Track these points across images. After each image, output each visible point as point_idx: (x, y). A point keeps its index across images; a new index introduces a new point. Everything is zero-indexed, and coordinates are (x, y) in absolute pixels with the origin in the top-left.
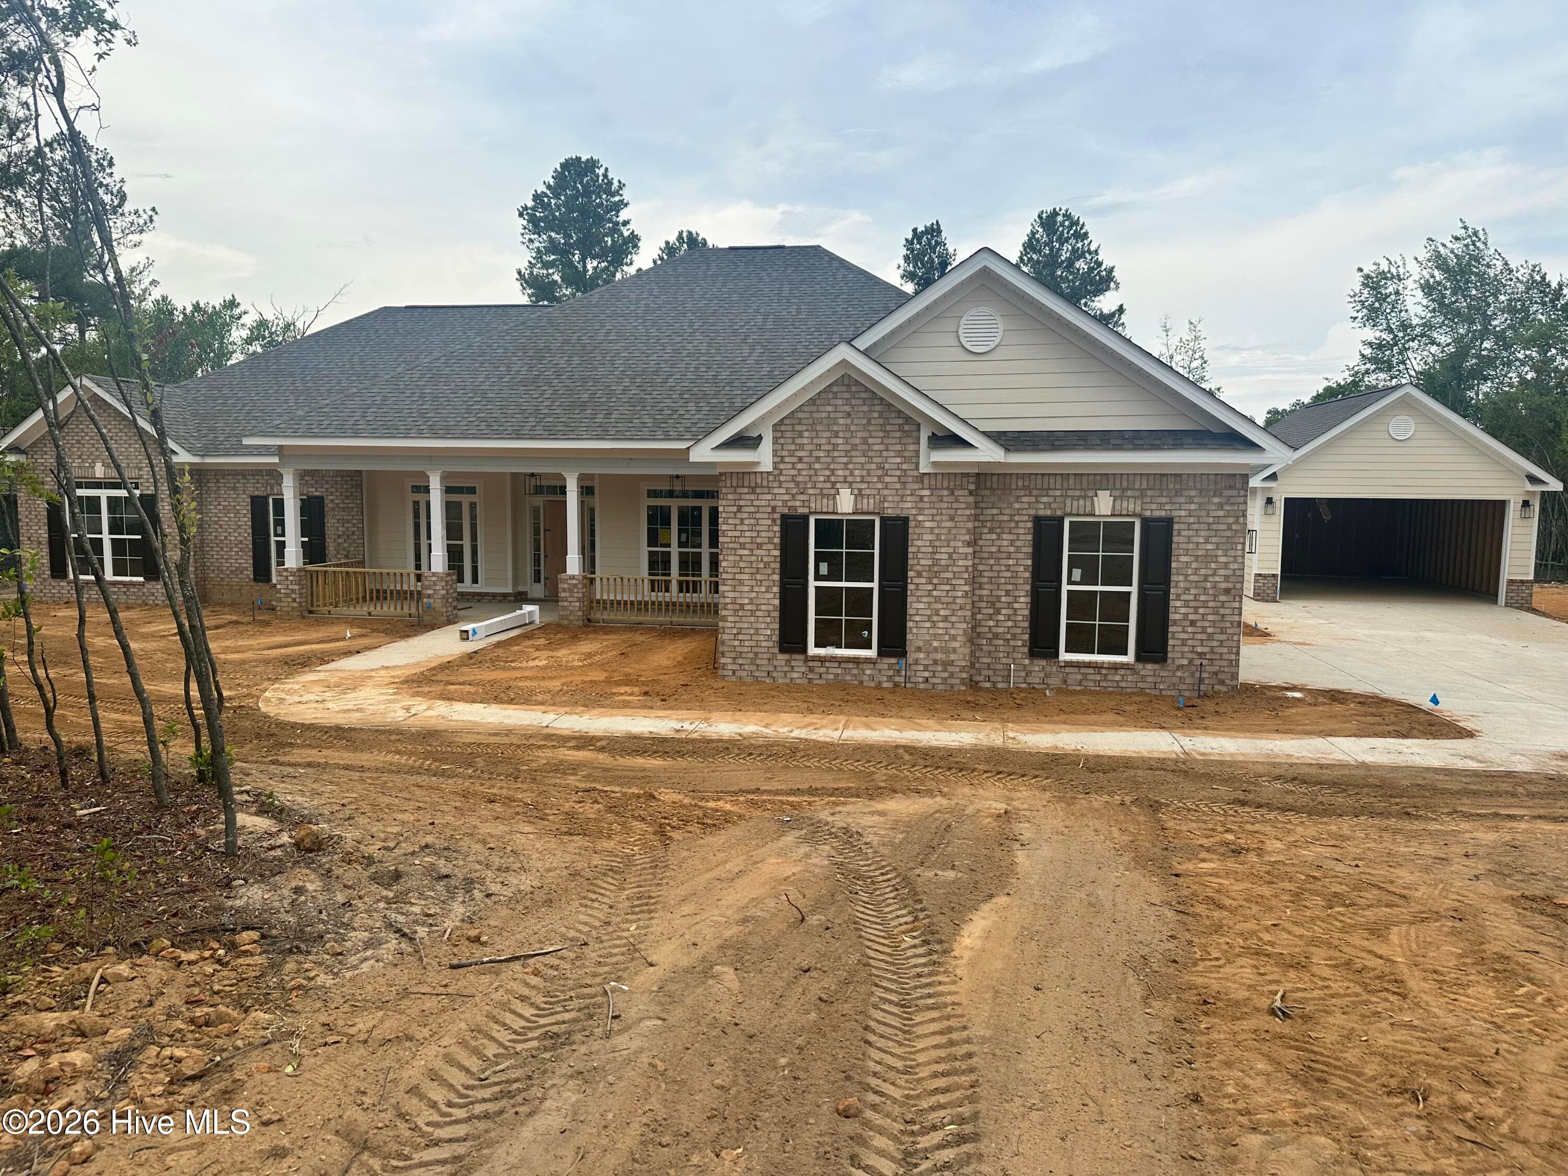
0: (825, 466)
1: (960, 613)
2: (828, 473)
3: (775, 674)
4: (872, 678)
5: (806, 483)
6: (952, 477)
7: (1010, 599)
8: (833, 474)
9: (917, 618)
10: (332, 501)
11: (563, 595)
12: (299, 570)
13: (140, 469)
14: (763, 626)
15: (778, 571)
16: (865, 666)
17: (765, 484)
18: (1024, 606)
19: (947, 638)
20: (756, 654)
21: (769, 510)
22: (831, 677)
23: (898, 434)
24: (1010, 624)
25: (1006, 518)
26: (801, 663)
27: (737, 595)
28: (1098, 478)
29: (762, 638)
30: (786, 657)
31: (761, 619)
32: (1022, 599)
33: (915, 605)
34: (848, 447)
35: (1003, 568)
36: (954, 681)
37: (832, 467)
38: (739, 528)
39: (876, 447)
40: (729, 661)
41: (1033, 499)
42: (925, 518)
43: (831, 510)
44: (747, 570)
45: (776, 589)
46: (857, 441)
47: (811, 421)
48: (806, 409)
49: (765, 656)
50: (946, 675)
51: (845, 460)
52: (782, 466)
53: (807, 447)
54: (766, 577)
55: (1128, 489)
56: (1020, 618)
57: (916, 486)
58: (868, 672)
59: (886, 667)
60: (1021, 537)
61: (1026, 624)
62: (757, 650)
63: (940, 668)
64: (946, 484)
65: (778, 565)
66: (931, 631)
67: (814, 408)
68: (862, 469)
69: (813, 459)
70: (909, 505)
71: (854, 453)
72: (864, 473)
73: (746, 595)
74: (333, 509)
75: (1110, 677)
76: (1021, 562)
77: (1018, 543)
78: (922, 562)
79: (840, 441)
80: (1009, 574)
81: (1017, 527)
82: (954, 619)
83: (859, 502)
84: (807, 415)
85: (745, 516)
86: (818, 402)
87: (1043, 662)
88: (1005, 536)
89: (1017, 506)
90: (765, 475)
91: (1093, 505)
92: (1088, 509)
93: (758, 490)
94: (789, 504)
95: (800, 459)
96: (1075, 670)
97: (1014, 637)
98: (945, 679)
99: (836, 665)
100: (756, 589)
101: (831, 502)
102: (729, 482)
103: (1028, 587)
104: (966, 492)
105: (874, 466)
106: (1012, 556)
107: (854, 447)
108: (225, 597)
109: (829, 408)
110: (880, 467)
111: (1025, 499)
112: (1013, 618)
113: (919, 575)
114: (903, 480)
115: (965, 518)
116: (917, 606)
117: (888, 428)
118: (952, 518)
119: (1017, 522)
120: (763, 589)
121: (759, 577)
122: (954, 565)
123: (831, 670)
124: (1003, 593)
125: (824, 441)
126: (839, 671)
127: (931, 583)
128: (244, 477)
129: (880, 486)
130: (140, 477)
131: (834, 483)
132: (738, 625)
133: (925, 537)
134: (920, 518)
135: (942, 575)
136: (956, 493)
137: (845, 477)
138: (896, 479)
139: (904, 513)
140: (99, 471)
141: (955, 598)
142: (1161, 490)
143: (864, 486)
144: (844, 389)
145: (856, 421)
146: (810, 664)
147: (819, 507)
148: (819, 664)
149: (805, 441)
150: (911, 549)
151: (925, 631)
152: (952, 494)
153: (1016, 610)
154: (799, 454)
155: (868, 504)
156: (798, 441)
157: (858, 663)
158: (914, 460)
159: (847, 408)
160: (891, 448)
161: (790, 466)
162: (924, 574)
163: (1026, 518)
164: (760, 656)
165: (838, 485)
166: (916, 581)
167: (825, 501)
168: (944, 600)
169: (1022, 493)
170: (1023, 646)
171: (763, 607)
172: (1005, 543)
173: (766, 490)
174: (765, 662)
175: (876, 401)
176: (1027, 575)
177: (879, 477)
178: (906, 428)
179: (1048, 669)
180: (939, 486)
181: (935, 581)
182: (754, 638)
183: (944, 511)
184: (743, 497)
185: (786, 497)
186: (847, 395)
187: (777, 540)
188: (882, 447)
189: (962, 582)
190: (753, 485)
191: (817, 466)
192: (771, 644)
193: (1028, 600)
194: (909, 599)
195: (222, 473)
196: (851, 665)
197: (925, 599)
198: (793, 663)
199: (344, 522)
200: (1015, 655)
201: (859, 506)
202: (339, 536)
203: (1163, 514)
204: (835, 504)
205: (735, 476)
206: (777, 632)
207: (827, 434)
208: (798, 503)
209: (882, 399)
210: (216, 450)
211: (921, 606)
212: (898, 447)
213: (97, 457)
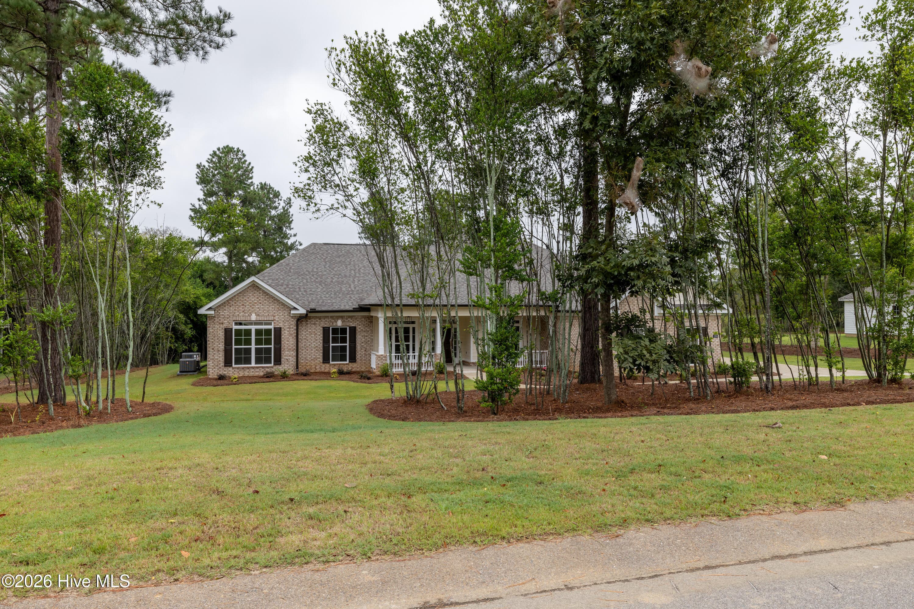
10: (359, 328)
13: (274, 316)
74: (359, 331)
128: (320, 319)
130: (274, 320)
140: (254, 317)
195: (309, 318)
199: (364, 336)
213: (253, 312)
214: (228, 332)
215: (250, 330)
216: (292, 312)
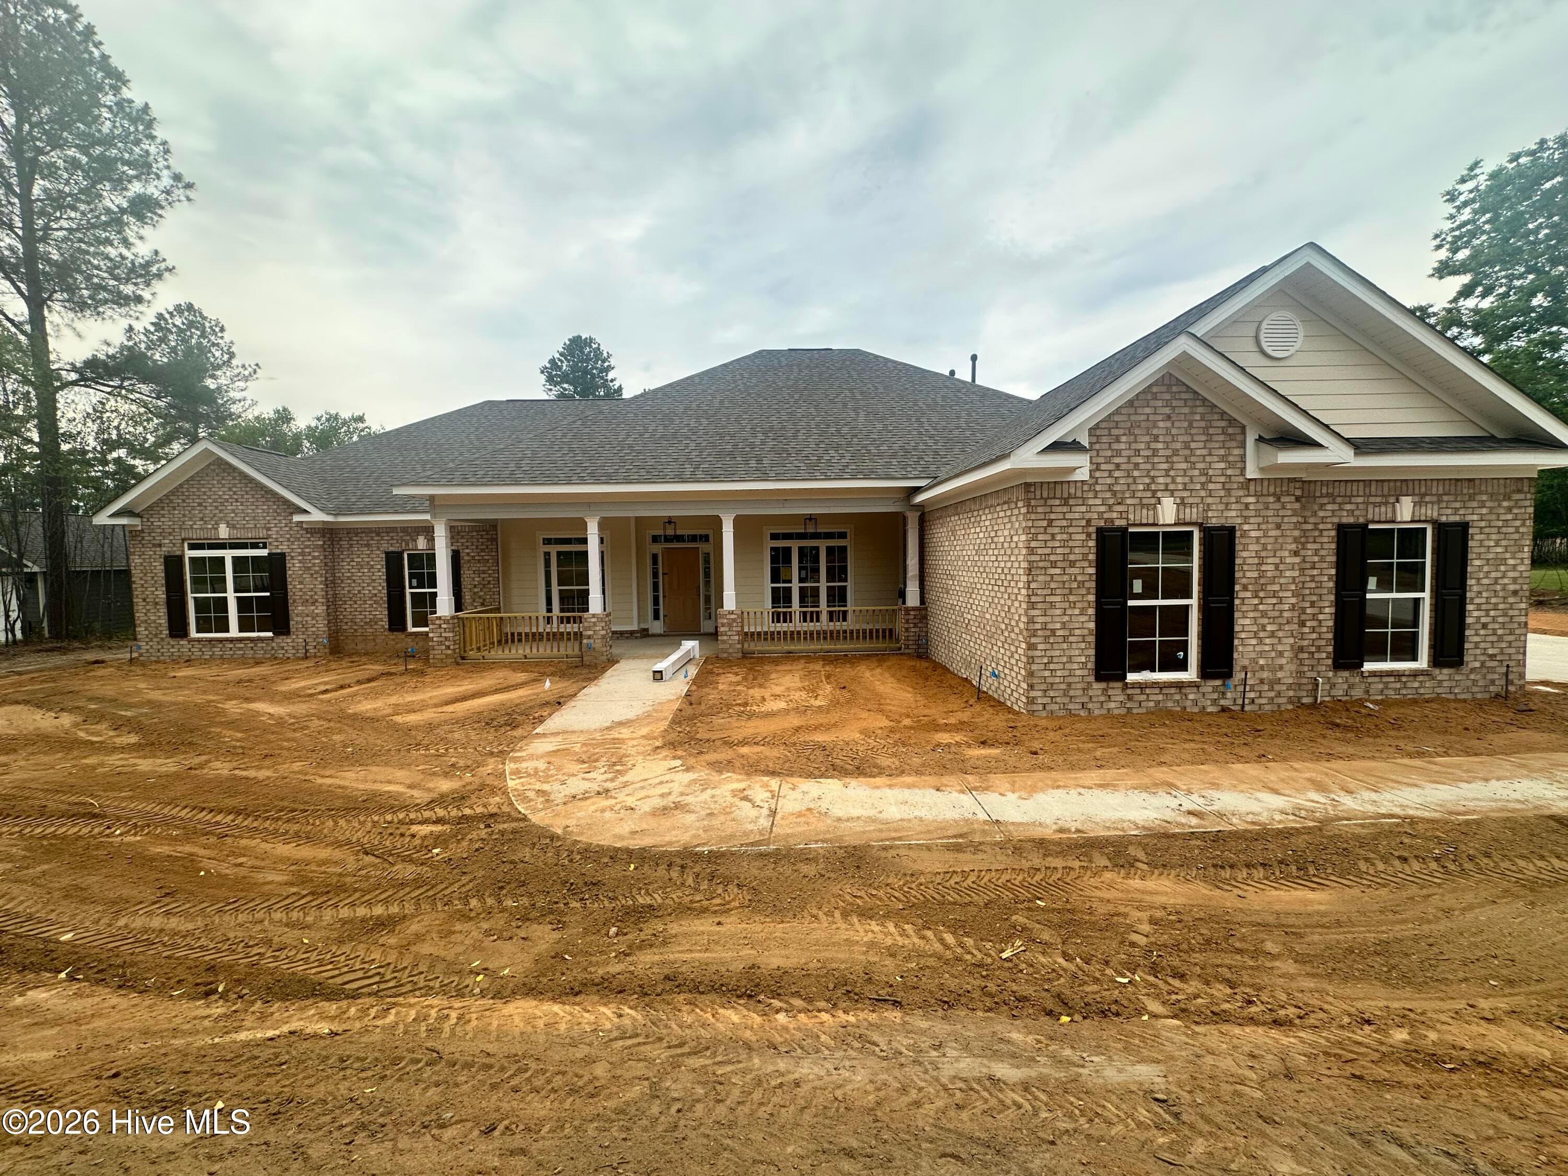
0: (1145, 473)
1: (1287, 628)
2: (1147, 481)
3: (1090, 706)
4: (1195, 702)
5: (1123, 492)
6: (1279, 482)
7: (1315, 610)
8: (1154, 482)
9: (1243, 635)
10: (468, 554)
11: (722, 629)
12: (453, 618)
13: (269, 529)
14: (1077, 652)
15: (1093, 591)
16: (1188, 690)
17: (1079, 494)
18: (1328, 617)
19: (1273, 654)
20: (1069, 684)
21: (1084, 523)
22: (1152, 704)
23: (1222, 438)
24: (1314, 636)
25: (1310, 527)
26: (1119, 692)
27: (1048, 619)
28: (1398, 484)
29: (1075, 666)
30: (1103, 685)
31: (1074, 646)
32: (1327, 610)
33: (1241, 621)
34: (1169, 453)
35: (1308, 579)
36: (1281, 700)
37: (1152, 473)
38: (1050, 544)
39: (1198, 452)
40: (1039, 694)
41: (1336, 507)
42: (1251, 527)
43: (1151, 521)
44: (1058, 592)
45: (1091, 611)
46: (1178, 446)
47: (1129, 425)
48: (1124, 411)
49: (1079, 686)
50: (1272, 694)
51: (1165, 466)
52: (1098, 474)
53: (1124, 453)
54: (1080, 598)
55: (1426, 494)
56: (1325, 629)
57: (1241, 493)
58: (1191, 697)
59: (1210, 689)
60: (1326, 546)
61: (1330, 636)
62: (1070, 680)
63: (1266, 687)
64: (1272, 490)
65: (1093, 584)
66: (1258, 648)
67: (1132, 411)
68: (1185, 475)
69: (1131, 466)
70: (1234, 514)
71: (1175, 459)
72: (1187, 480)
73: (1057, 619)
74: (469, 561)
75: (1409, 685)
76: (1325, 572)
77: (1323, 553)
78: (1248, 574)
79: (1160, 446)
80: (1313, 585)
81: (1321, 536)
82: (1280, 634)
83: (1181, 512)
84: (1125, 418)
85: (1056, 530)
86: (1136, 404)
87: (1346, 674)
88: (1309, 546)
89: (1321, 514)
90: (1079, 485)
91: (1394, 511)
92: (1390, 515)
93: (1071, 502)
94: (1105, 516)
95: (1118, 466)
96: (1377, 679)
97: (1319, 649)
98: (1272, 699)
99: (1157, 691)
100: (1069, 612)
101: (1151, 513)
102: (1038, 493)
103: (1332, 597)
104: (1293, 499)
105: (1196, 472)
106: (1317, 566)
107: (1176, 452)
108: (359, 647)
109: (1148, 410)
110: (1204, 473)
111: (1329, 507)
112: (1317, 630)
113: (1245, 588)
114: (1227, 486)
115: (1292, 526)
116: (1243, 623)
117: (1211, 431)
118: (1278, 526)
119: (1321, 531)
120: (1077, 612)
121: (1072, 598)
122: (1281, 577)
123: (1152, 697)
124: (1308, 605)
125: (1142, 446)
126: (1160, 697)
127: (1257, 597)
128: (378, 534)
129: (1203, 493)
130: (269, 537)
131: (1155, 492)
132: (1048, 653)
133: (1251, 547)
134: (1246, 527)
135: (1269, 588)
136: (1283, 500)
137: (1167, 484)
138: (1219, 486)
139: (1230, 523)
140: (224, 532)
141: (1281, 611)
142: (1456, 495)
143: (1185, 494)
144: (1164, 389)
145: (1177, 424)
146: (1129, 692)
147: (1138, 518)
148: (1138, 691)
149: (1123, 446)
150: (1238, 561)
151: (1251, 648)
152: (1278, 500)
153: (1320, 621)
154: (1117, 460)
155: (1192, 514)
156: (1115, 446)
157: (1180, 688)
158: (1239, 465)
159: (1167, 411)
160: (1215, 452)
161: (1106, 474)
162: (1250, 587)
163: (1329, 526)
164: (1073, 686)
165: (1159, 494)
166: (1241, 595)
167: (1145, 511)
168: (1270, 614)
169: (1325, 500)
170: (1327, 658)
171: (1077, 632)
172: (1310, 553)
173: (1080, 502)
174: (1080, 692)
175: (1198, 403)
176: (1331, 584)
177: (1202, 484)
178: (1230, 431)
179: (1351, 680)
180: (1265, 492)
181: (1262, 594)
182: (1068, 666)
183: (1270, 519)
184: (1054, 509)
185: (1102, 509)
186: (1167, 396)
187: (1092, 557)
188: (1204, 452)
189: (1289, 594)
190: (1065, 495)
191: (1136, 473)
192: (1086, 672)
193: (1333, 610)
194: (1237, 615)
195: (353, 532)
196: (1173, 691)
197: (1251, 615)
198: (1110, 692)
199: (479, 573)
200: (1320, 668)
201: (1181, 516)
202: (475, 586)
203: (1457, 518)
204: (1155, 515)
205: (1045, 486)
206: (1093, 659)
207: (1147, 438)
208: (1115, 515)
209: (1205, 399)
210: (350, 509)
211: (1247, 621)
212: (1222, 452)
213: (221, 519)
214: (173, 564)
215: (222, 560)
216: (297, 518)
